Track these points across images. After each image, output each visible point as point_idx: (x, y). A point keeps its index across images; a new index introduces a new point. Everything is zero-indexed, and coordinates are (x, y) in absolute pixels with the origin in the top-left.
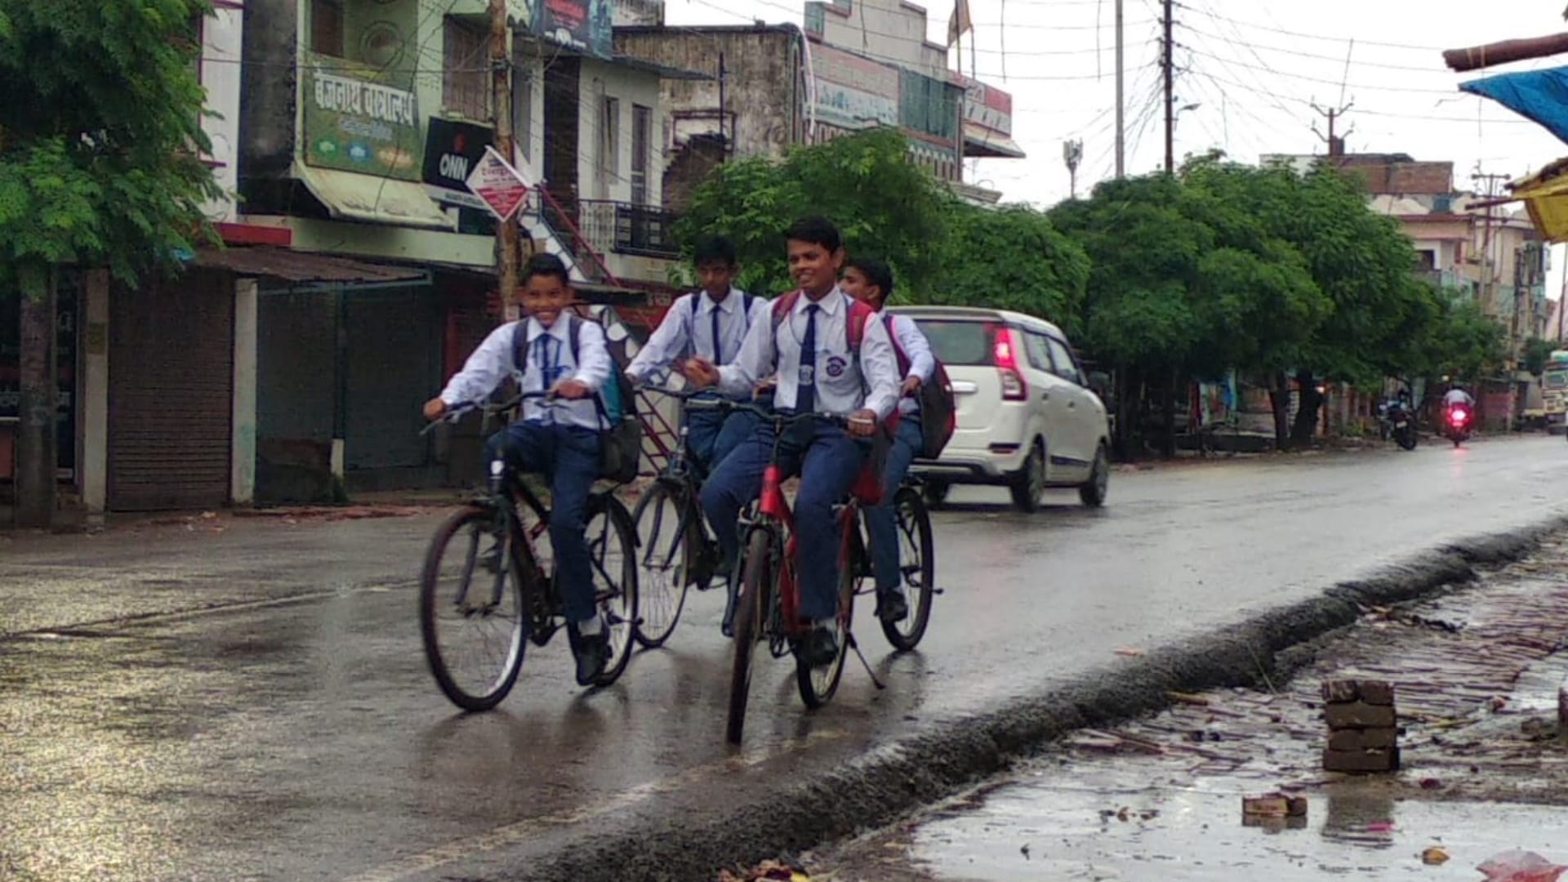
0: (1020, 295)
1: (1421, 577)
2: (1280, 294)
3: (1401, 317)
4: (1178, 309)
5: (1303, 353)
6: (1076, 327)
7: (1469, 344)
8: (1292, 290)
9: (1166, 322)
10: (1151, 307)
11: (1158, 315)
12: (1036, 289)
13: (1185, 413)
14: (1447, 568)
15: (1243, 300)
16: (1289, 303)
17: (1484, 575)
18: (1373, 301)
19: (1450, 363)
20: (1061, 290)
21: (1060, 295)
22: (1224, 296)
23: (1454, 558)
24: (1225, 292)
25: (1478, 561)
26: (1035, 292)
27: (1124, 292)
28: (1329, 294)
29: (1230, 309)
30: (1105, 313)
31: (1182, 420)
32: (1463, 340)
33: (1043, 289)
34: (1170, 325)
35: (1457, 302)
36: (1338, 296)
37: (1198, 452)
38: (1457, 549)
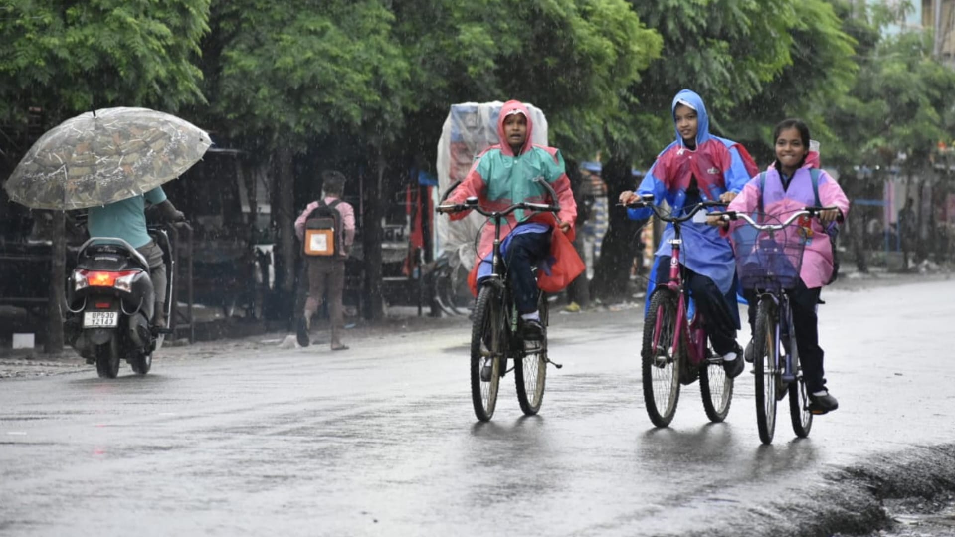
0: (88, 31)
1: (787, 525)
2: (564, 24)
3: (784, 58)
4: (381, 51)
5: (610, 128)
6: (193, 86)
7: (913, 106)
8: (585, 15)
9: (358, 77)
10: (335, 51)
11: (346, 63)
12: (118, 19)
13: (400, 238)
14: (838, 509)
15: (497, 32)
16: (580, 39)
17: (906, 519)
18: (733, 32)
19: (880, 142)
20: (162, 21)
21: (163, 29)
22: (463, 27)
23: (853, 491)
24: (464, 20)
25: (898, 496)
26: (115, 26)
27: (283, 23)
28: (654, 21)
29: (476, 50)
30: (250, 63)
31: (391, 251)
32: (904, 99)
33: (130, 20)
34: (367, 83)
35: (890, 32)
36: (671, 25)
37: (427, 310)
38: (858, 474)
